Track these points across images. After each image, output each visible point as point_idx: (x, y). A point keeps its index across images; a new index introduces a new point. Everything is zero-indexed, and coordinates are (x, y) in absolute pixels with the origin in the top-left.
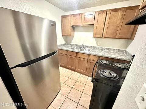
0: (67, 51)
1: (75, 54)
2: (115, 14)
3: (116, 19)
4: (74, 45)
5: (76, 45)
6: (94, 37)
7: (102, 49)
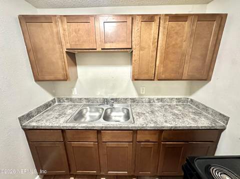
0: (63, 131)
1: (93, 137)
2: (178, 28)
3: (179, 39)
4: (81, 99)
5: (88, 100)
6: (136, 80)
7: (150, 102)
